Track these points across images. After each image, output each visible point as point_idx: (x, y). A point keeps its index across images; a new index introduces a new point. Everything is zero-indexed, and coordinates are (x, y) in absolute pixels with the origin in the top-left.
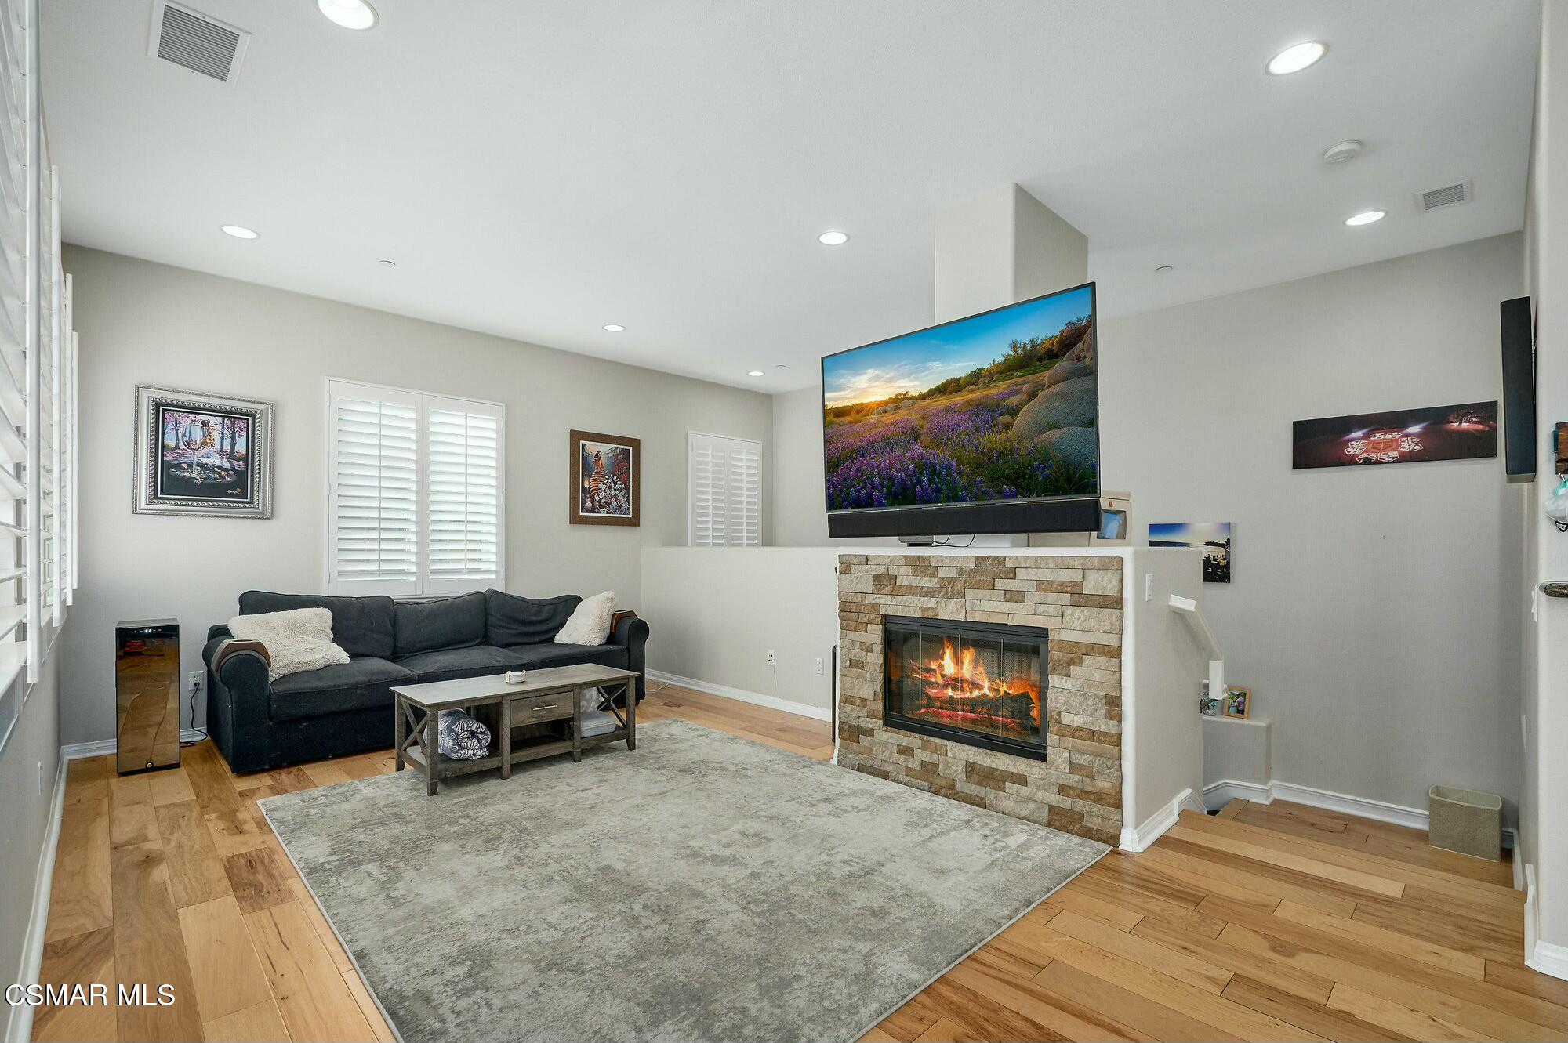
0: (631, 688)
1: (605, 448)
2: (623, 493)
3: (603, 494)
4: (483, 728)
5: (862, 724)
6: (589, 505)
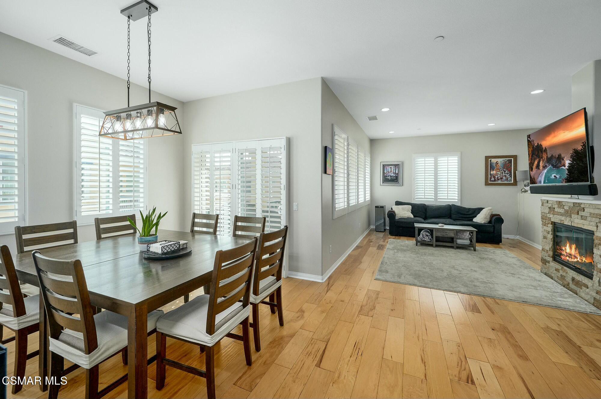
0: (475, 233)
1: (500, 160)
5: (547, 259)
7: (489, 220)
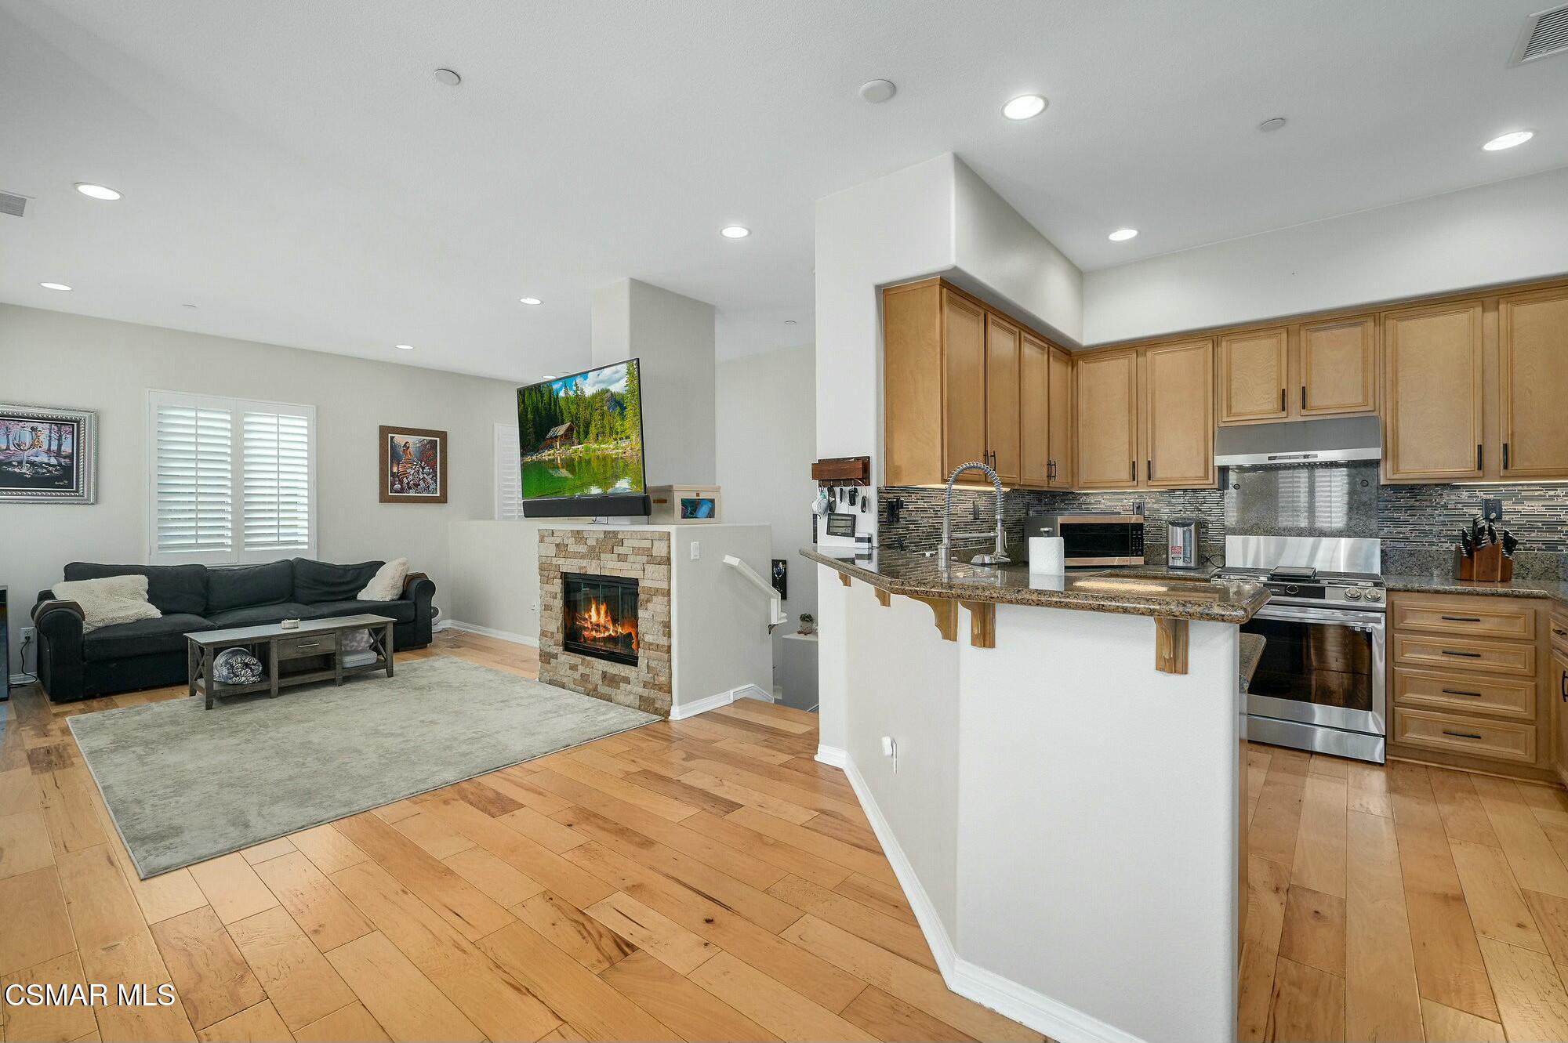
0: (390, 631)
1: (412, 440)
2: (431, 476)
3: (411, 477)
4: (255, 661)
5: (552, 651)
6: (397, 486)
7: (400, 591)
